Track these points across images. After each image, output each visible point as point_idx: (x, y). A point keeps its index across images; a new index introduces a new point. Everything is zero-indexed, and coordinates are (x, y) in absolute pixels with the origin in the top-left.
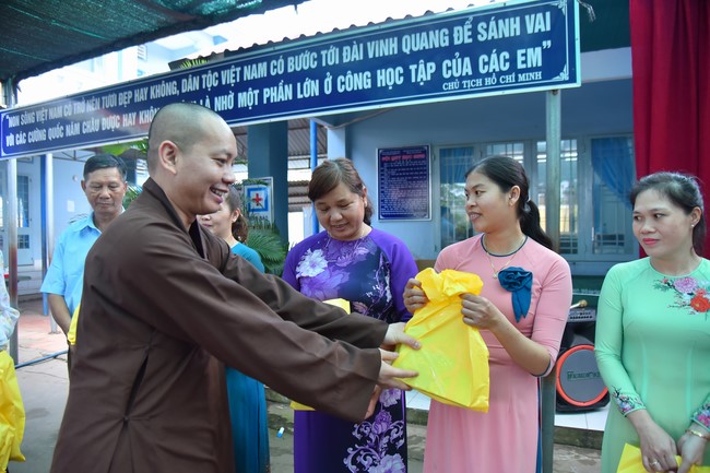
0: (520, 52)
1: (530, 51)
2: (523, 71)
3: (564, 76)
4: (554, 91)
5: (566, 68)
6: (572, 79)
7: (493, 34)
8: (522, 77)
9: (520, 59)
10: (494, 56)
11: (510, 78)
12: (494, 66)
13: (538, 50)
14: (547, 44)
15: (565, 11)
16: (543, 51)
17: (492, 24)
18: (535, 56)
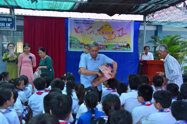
0: (7, 24)
1: (8, 24)
2: (7, 27)
3: (14, 28)
4: (12, 31)
5: (14, 27)
6: (15, 29)
7: (2, 20)
8: (7, 28)
9: (7, 25)
10: (2, 23)
11: (5, 27)
12: (2, 25)
13: (10, 24)
14: (11, 23)
15: (14, 19)
16: (11, 24)
17: (2, 18)
18: (9, 25)
